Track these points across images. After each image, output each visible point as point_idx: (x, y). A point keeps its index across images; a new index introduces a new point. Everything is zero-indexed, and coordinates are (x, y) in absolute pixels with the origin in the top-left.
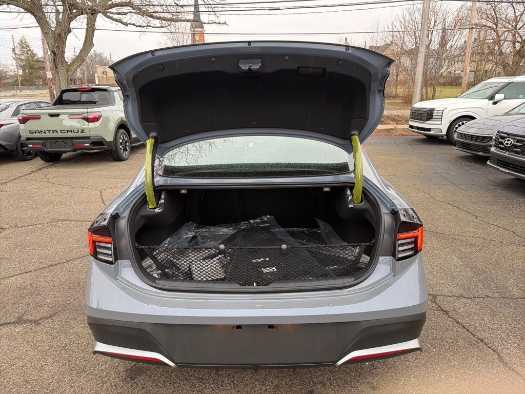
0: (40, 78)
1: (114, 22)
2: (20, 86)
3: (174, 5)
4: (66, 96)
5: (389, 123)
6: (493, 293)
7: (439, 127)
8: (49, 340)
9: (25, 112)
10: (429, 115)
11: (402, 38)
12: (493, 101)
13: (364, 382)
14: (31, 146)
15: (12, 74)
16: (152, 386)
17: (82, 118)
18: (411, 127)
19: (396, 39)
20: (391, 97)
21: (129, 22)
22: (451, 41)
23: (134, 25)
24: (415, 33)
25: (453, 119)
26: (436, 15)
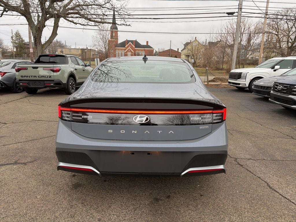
0: (26, 53)
1: (70, 22)
2: (14, 57)
3: (102, 14)
4: (42, 59)
5: (218, 82)
6: (267, 158)
7: (245, 82)
8: (32, 171)
9: (19, 65)
10: (239, 76)
11: (226, 37)
12: (273, 70)
13: (196, 193)
14: (22, 84)
15: (10, 51)
16: (86, 192)
17: (50, 70)
18: (229, 83)
19: (223, 38)
20: (219, 69)
21: (77, 22)
22: (253, 40)
23: (80, 24)
24: (233, 35)
25: (252, 78)
26: (245, 26)
